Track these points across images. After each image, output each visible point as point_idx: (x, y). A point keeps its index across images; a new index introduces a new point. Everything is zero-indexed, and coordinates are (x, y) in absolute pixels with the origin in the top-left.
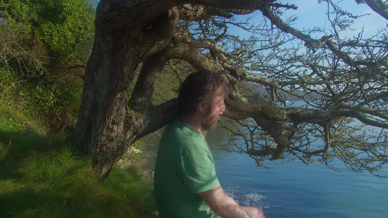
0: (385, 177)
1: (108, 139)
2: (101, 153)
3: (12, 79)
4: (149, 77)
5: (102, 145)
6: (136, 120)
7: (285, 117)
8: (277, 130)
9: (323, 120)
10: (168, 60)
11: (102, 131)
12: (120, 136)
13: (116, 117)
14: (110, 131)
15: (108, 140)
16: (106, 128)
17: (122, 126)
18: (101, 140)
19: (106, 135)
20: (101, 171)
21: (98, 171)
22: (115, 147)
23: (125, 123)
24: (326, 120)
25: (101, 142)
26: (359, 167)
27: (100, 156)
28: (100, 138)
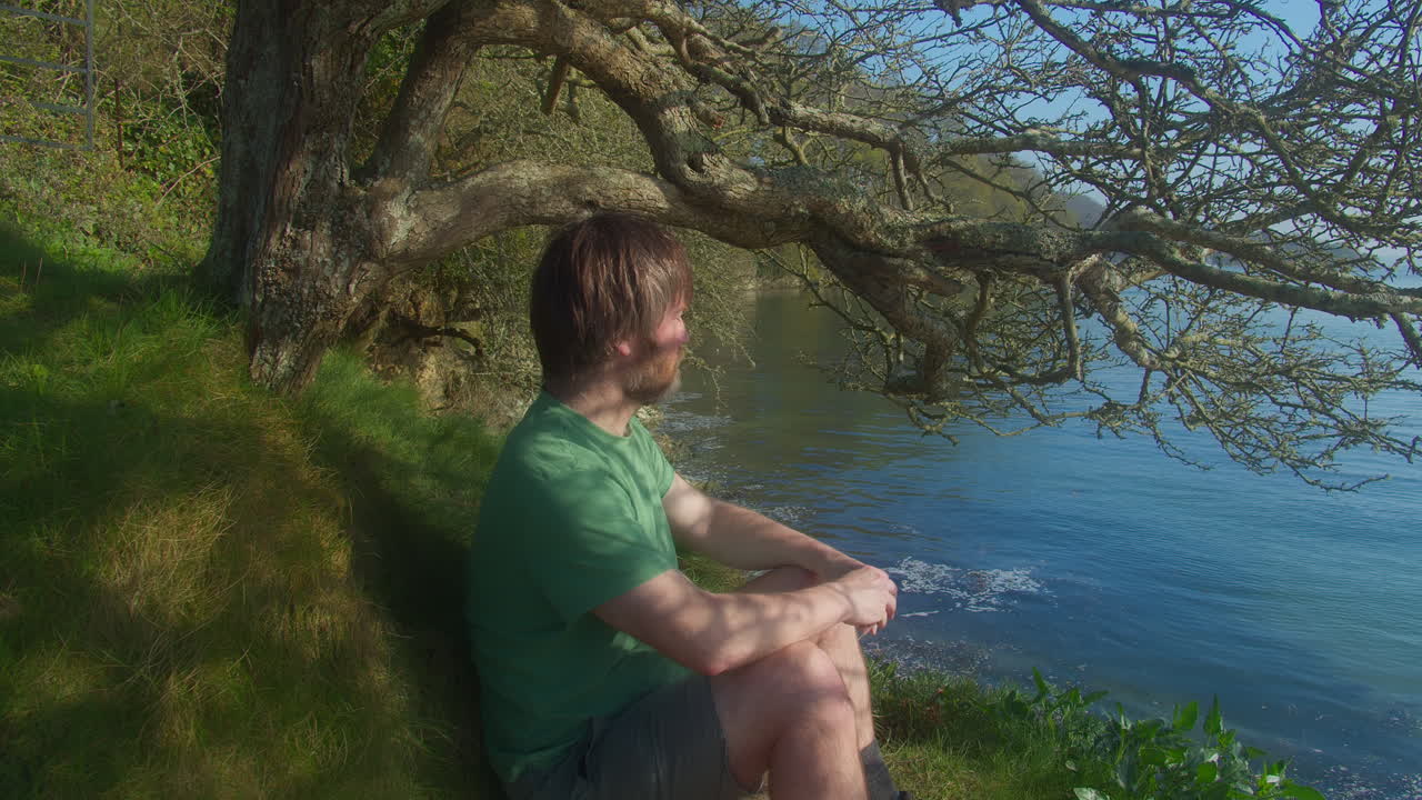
0: (1341, 489)
1: (283, 267)
2: (268, 308)
3: (207, 151)
4: (418, 97)
5: (266, 284)
6: (368, 217)
7: (910, 246)
8: (885, 287)
9: (1042, 259)
10: (476, 46)
11: (265, 246)
12: (319, 260)
13: (305, 207)
14: (288, 244)
15: (284, 270)
16: (278, 236)
17: (325, 231)
18: (265, 268)
19: (276, 256)
20: (277, 361)
21: (266, 361)
22: (306, 291)
23: (333, 224)
24: (1055, 260)
25: (265, 274)
26: (1249, 452)
27: (264, 315)
28: (262, 264)
